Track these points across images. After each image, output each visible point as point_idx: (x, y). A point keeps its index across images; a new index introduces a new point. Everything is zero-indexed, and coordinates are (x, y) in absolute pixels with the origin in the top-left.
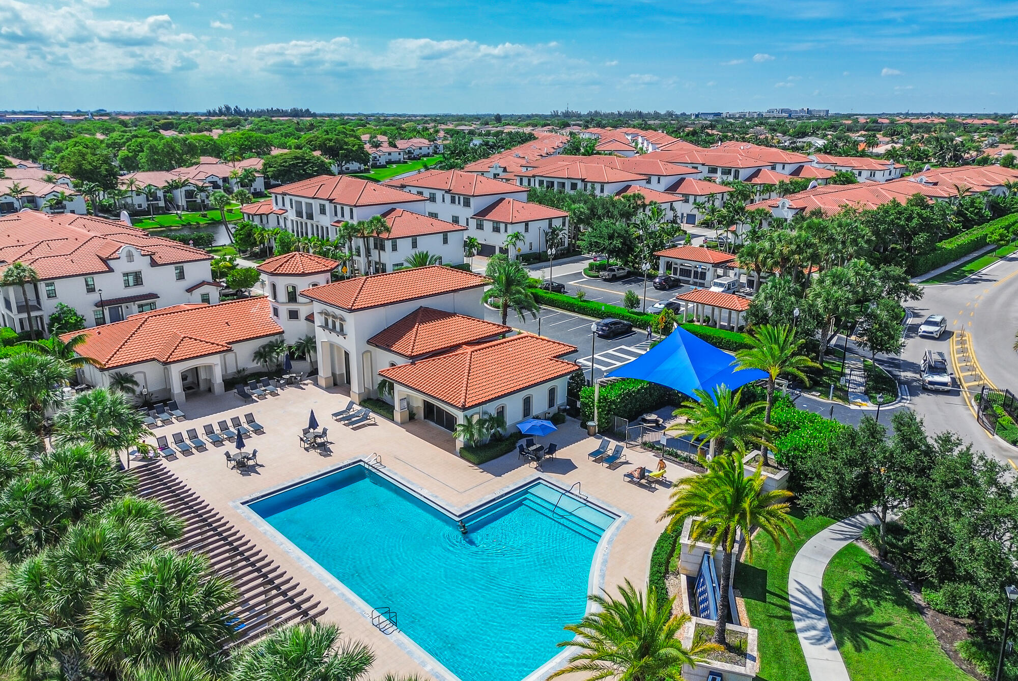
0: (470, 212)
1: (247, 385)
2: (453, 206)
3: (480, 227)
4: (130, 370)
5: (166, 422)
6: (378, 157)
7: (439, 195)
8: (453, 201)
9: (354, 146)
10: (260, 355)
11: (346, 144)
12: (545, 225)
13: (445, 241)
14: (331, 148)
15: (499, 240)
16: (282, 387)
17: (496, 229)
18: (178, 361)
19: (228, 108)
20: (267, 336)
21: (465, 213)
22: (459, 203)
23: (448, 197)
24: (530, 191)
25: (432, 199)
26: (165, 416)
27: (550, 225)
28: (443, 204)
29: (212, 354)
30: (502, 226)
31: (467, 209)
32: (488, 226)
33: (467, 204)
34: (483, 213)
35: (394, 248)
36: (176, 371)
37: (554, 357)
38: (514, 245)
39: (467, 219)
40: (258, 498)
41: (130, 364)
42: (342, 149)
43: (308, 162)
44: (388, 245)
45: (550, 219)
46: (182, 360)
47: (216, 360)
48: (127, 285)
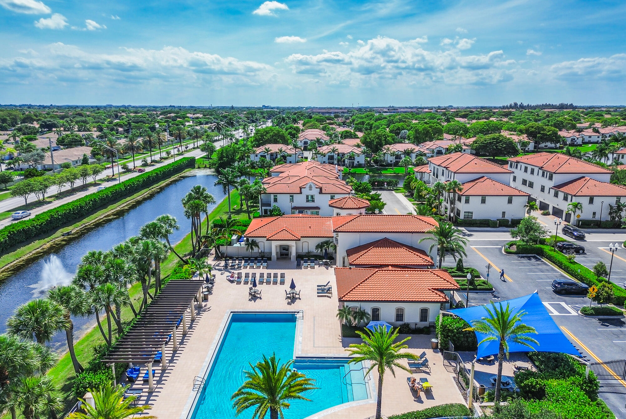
0: (551, 184)
1: (303, 259)
2: (543, 178)
3: (556, 195)
4: (258, 240)
5: (259, 267)
6: (576, 139)
7: (536, 170)
8: (543, 175)
9: (549, 131)
10: (320, 246)
11: (544, 130)
12: (613, 201)
13: (510, 202)
14: (532, 132)
15: (565, 206)
16: (320, 265)
17: (566, 199)
18: (275, 240)
19: (516, 104)
20: (326, 237)
21: (549, 184)
22: (546, 177)
23: (541, 172)
24: (613, 173)
25: (532, 172)
26: (259, 264)
27: (618, 202)
28: (537, 176)
29: (292, 240)
30: (569, 197)
31: (550, 182)
32: (561, 195)
33: (551, 178)
34: (559, 186)
35: (467, 201)
36: (274, 244)
37: (432, 289)
38: (574, 212)
39: (550, 189)
40: (240, 312)
41: (258, 237)
42: (539, 133)
43: (501, 141)
44: (463, 199)
45: (619, 197)
46: (277, 240)
47: (293, 243)
48: (308, 201)
